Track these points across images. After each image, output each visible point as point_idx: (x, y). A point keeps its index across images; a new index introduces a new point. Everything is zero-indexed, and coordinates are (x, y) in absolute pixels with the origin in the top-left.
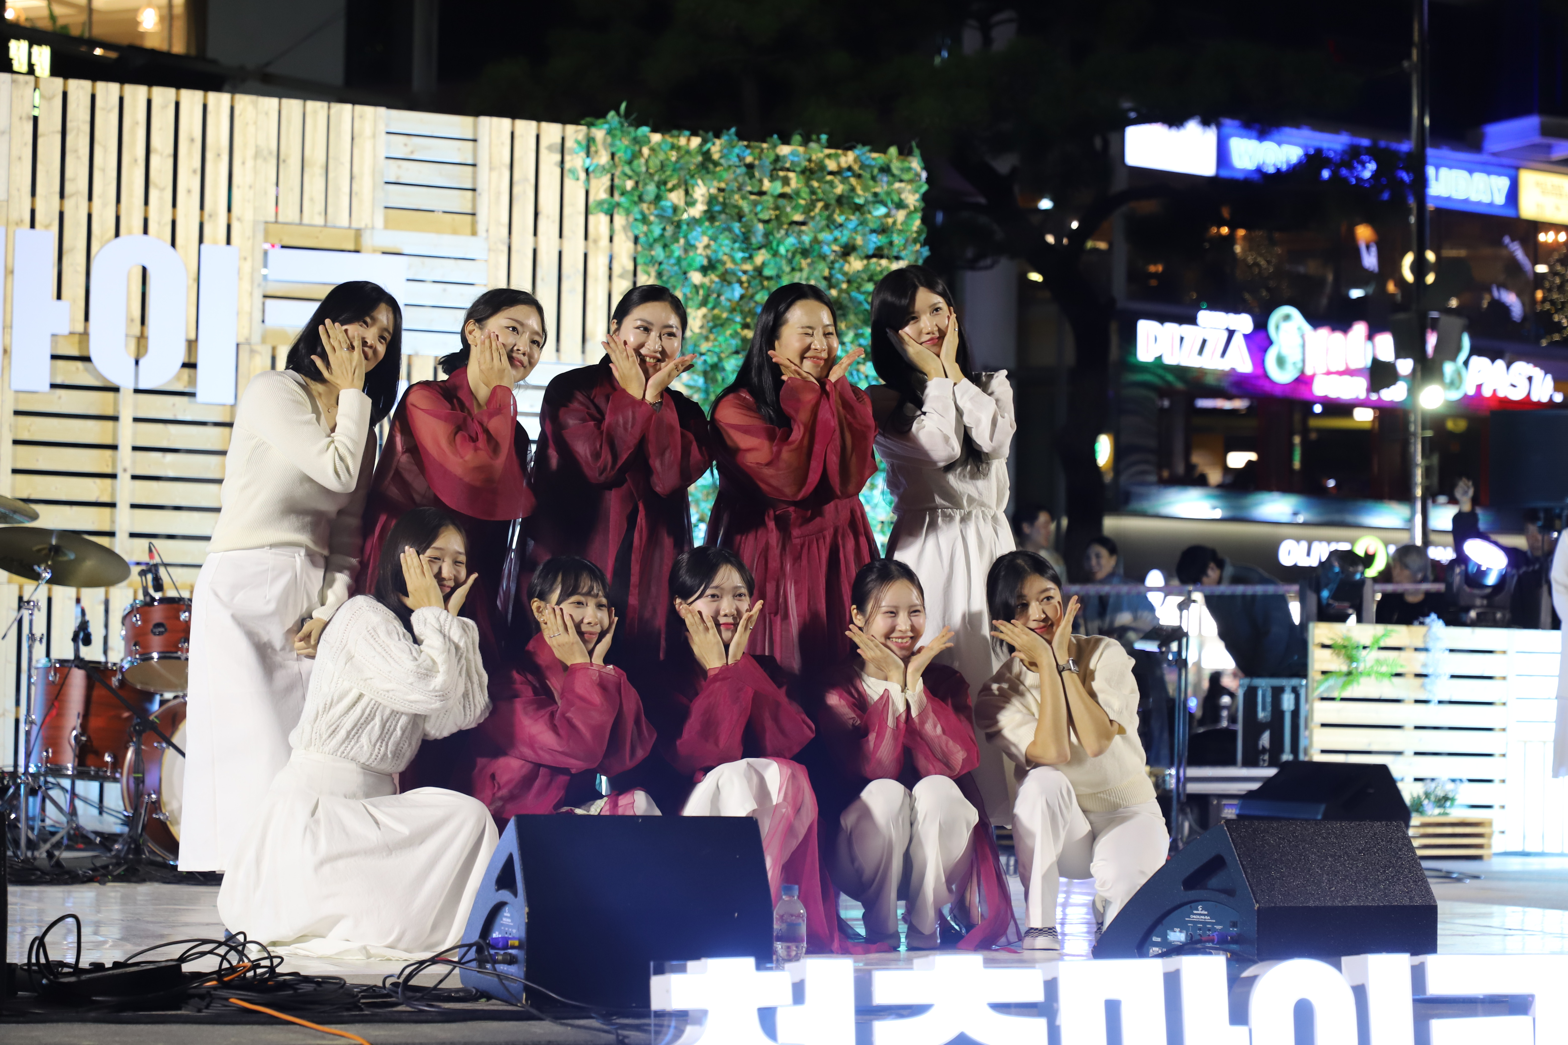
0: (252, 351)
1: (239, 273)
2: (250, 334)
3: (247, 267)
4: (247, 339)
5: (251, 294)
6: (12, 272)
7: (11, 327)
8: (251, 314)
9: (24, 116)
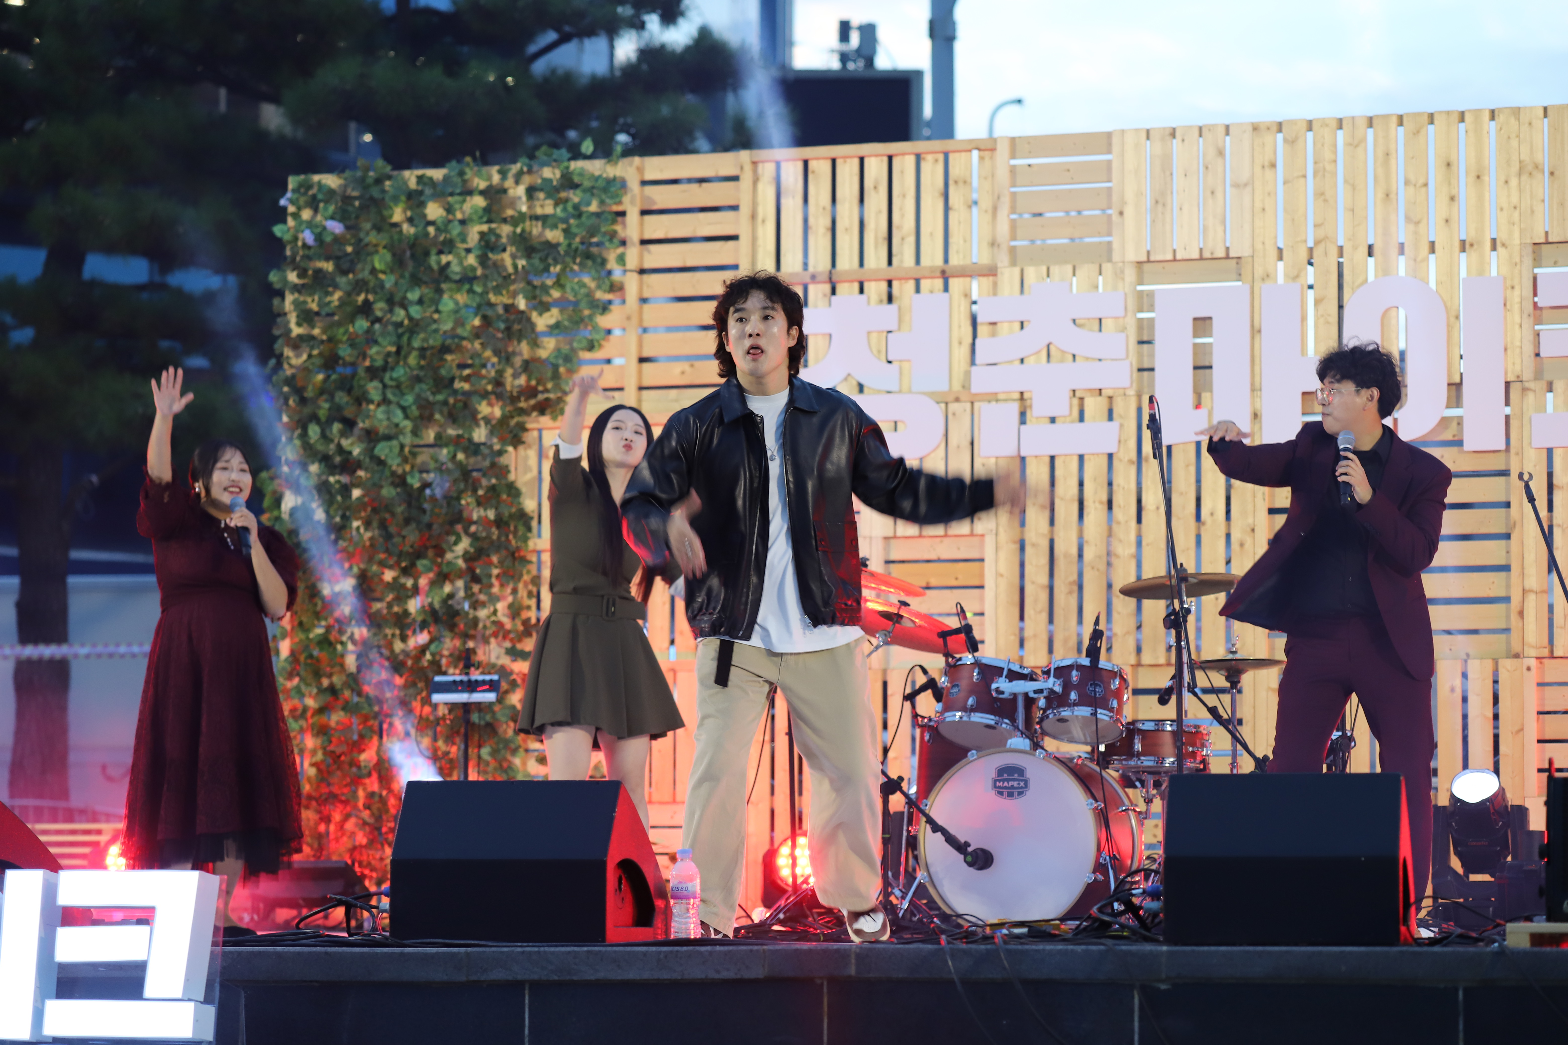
0: (1525, 390)
1: (1505, 305)
2: (1522, 371)
3: (1515, 297)
4: (1518, 377)
5: (1521, 326)
6: (1259, 331)
7: (1261, 390)
8: (1521, 348)
9: (1266, 164)
